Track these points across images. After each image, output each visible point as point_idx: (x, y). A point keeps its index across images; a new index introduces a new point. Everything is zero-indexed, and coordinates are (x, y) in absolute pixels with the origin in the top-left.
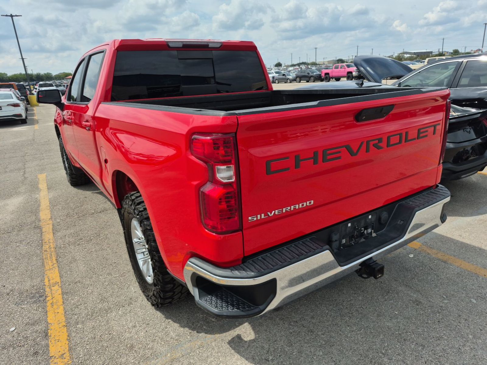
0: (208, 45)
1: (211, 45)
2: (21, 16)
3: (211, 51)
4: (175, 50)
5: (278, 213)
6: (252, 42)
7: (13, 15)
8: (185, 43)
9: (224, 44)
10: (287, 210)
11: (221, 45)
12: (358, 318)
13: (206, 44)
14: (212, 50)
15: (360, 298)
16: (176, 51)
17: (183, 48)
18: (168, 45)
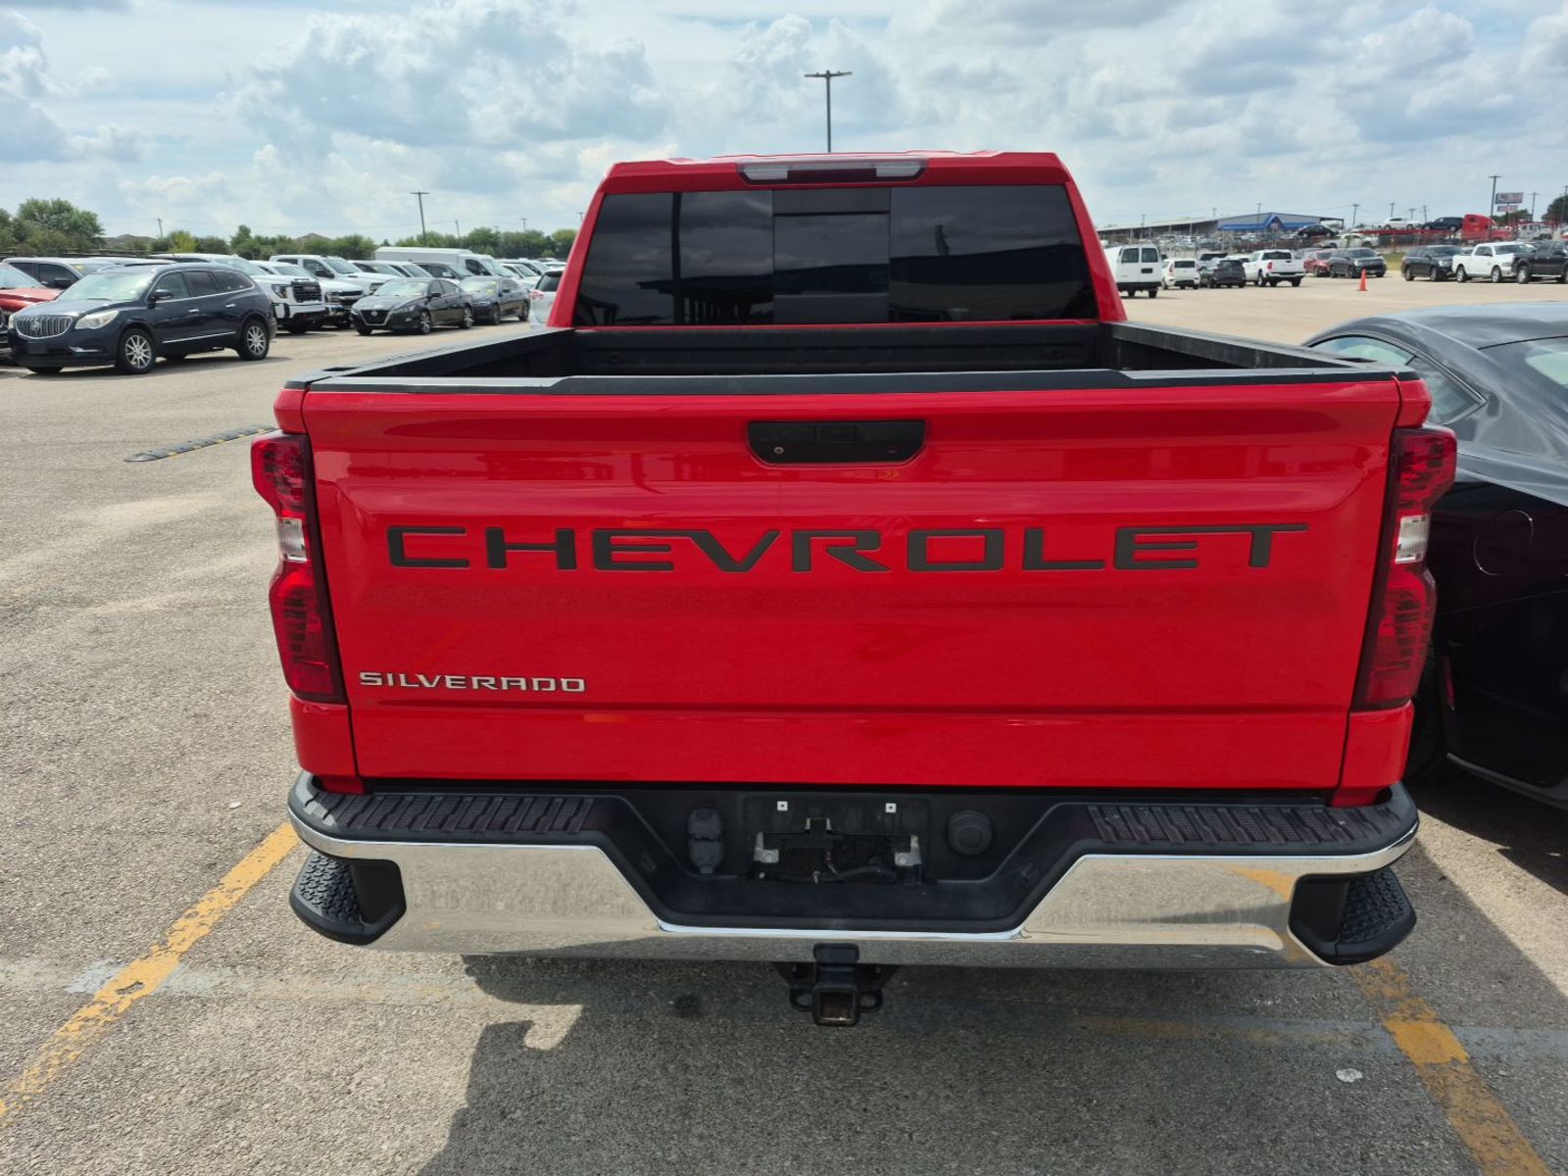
0: (874, 171)
1: (881, 171)
2: (850, 73)
3: (887, 190)
4: (768, 189)
5: (453, 684)
6: (1052, 157)
7: (831, 72)
8: (796, 168)
9: (931, 166)
10: (485, 684)
11: (921, 171)
12: (854, 1155)
13: (867, 166)
14: (890, 186)
15: (946, 1108)
16: (770, 192)
17: (791, 183)
18: (743, 176)
